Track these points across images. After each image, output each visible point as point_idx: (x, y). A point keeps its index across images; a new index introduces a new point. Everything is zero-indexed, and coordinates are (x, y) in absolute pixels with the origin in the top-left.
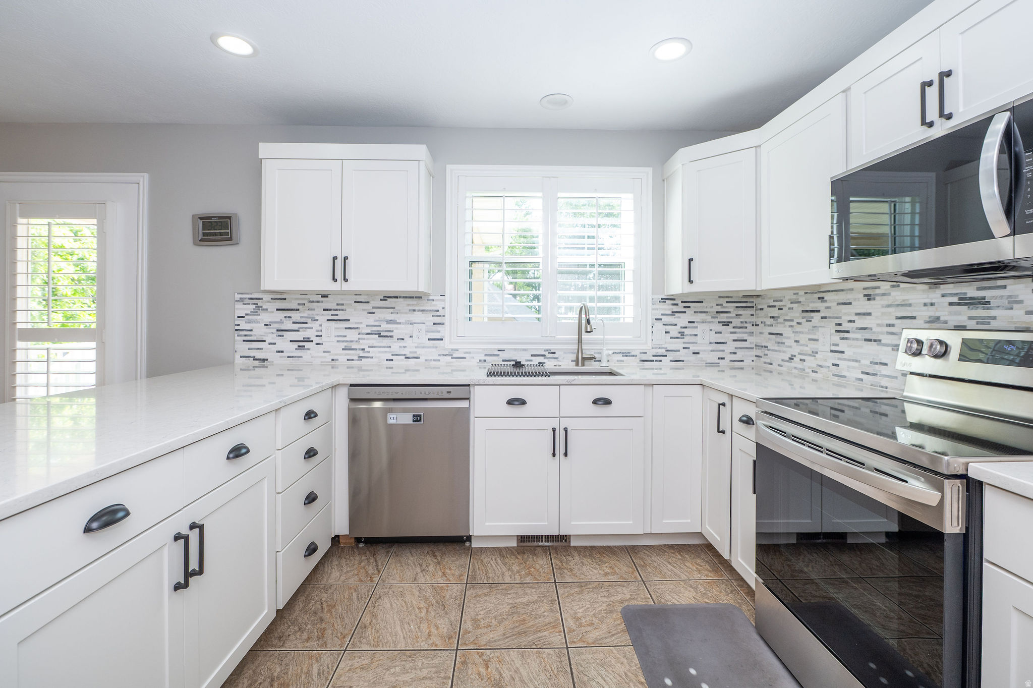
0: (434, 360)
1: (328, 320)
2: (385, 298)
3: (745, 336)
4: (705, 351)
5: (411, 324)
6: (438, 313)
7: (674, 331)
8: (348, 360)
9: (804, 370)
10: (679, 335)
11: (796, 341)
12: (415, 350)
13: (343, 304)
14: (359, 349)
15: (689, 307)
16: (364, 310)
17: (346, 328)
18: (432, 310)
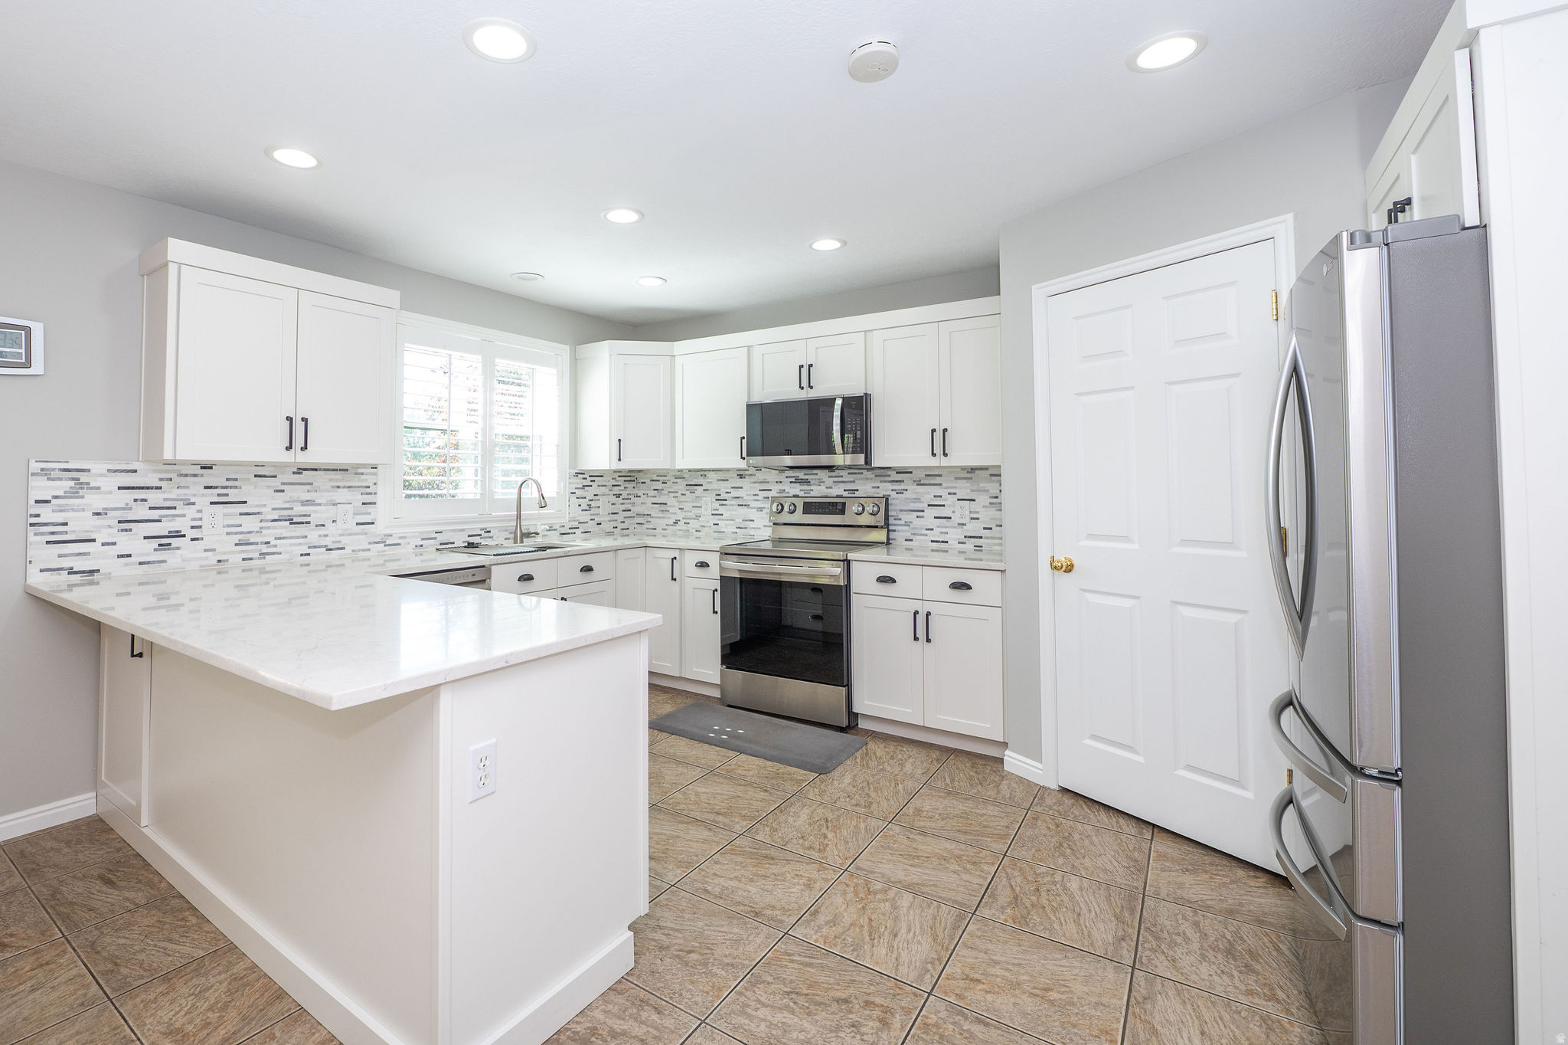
0: (363, 550)
1: (211, 503)
2: (300, 471)
3: (629, 507)
4: (605, 521)
5: (334, 505)
6: (368, 490)
7: (584, 503)
8: (243, 559)
9: (688, 531)
10: (587, 508)
11: (680, 509)
12: (339, 539)
13: (236, 480)
14: (262, 543)
15: (594, 481)
16: (268, 487)
17: (241, 514)
18: (362, 487)
